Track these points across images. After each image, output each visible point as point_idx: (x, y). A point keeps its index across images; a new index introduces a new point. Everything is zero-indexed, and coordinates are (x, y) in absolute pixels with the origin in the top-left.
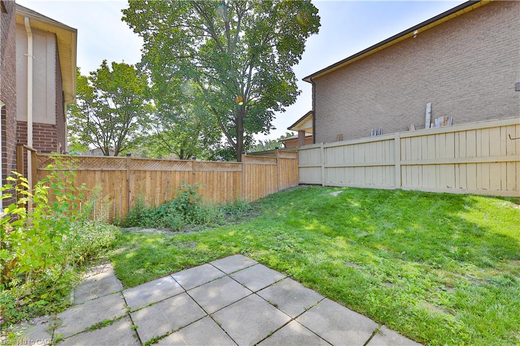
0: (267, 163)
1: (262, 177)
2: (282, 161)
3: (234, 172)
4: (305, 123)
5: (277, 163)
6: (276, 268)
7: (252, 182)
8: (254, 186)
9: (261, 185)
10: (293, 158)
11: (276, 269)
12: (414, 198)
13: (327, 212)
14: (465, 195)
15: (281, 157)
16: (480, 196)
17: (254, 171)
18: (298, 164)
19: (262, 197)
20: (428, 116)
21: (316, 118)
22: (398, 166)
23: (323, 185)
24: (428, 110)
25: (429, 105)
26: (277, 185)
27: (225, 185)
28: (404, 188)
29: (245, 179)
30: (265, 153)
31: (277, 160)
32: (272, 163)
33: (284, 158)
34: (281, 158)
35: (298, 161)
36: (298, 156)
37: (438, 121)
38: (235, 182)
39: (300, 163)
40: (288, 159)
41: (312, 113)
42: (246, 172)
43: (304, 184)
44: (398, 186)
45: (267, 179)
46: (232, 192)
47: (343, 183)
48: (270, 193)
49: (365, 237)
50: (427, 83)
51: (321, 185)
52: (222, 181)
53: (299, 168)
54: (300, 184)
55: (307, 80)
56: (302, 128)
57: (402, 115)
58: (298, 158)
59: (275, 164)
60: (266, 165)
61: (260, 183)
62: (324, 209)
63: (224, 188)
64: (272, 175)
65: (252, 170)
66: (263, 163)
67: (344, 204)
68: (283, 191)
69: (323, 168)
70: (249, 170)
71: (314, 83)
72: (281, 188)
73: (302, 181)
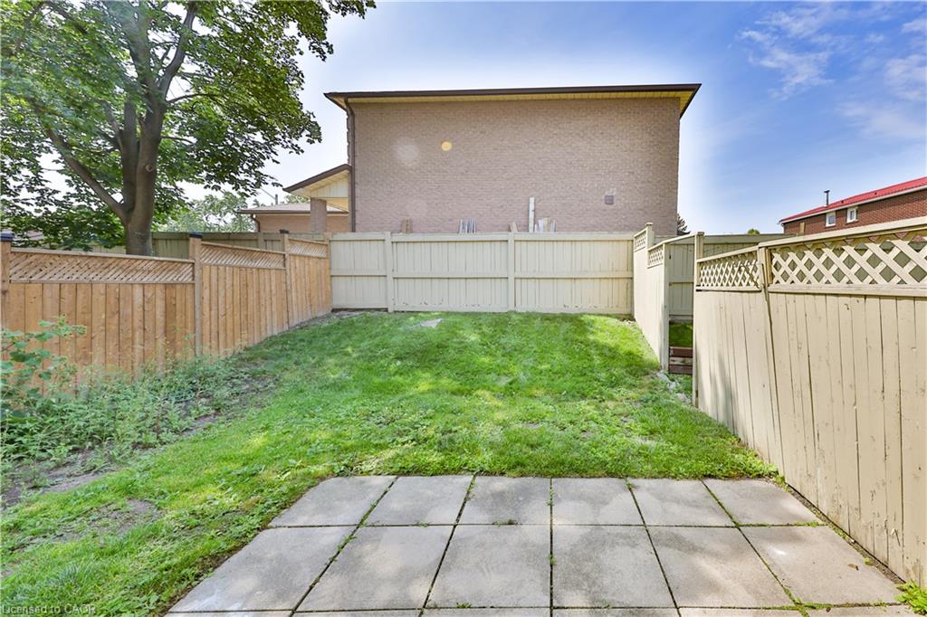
0: (260, 264)
1: (250, 297)
2: (297, 261)
3: (166, 285)
4: (329, 184)
5: (285, 266)
6: (443, 471)
7: (222, 312)
8: (230, 321)
9: (247, 316)
10: (318, 255)
11: (447, 472)
12: (537, 322)
13: (433, 357)
14: (582, 315)
15: (293, 252)
16: (594, 314)
17: (229, 282)
18: (330, 269)
19: (251, 345)
20: (531, 215)
21: (357, 180)
22: (511, 279)
23: (390, 311)
24: (532, 207)
25: (532, 200)
26: (285, 315)
27: (137, 323)
28: (519, 311)
29: (201, 304)
30: (225, 237)
31: (285, 259)
32: (273, 266)
33: (299, 256)
34: (295, 255)
35: (330, 263)
36: (328, 252)
37: (542, 222)
38: (169, 311)
39: (334, 266)
40: (309, 257)
41: (349, 169)
42: (206, 284)
43: (346, 310)
44: (512, 308)
45: (263, 301)
46: (161, 341)
47: (430, 305)
48: (269, 334)
49: (511, 383)
50: (530, 171)
51: (386, 310)
52: (126, 311)
53: (332, 276)
54: (334, 311)
55: (336, 100)
56: (321, 195)
57: (502, 207)
58: (328, 257)
59: (280, 266)
60: (258, 269)
61: (244, 313)
62: (425, 352)
63: (133, 331)
64: (274, 292)
65: (221, 281)
66: (250, 264)
67: (455, 340)
68: (302, 327)
69: (390, 278)
70: (214, 280)
71: (351, 110)
72: (295, 321)
73: (339, 302)
